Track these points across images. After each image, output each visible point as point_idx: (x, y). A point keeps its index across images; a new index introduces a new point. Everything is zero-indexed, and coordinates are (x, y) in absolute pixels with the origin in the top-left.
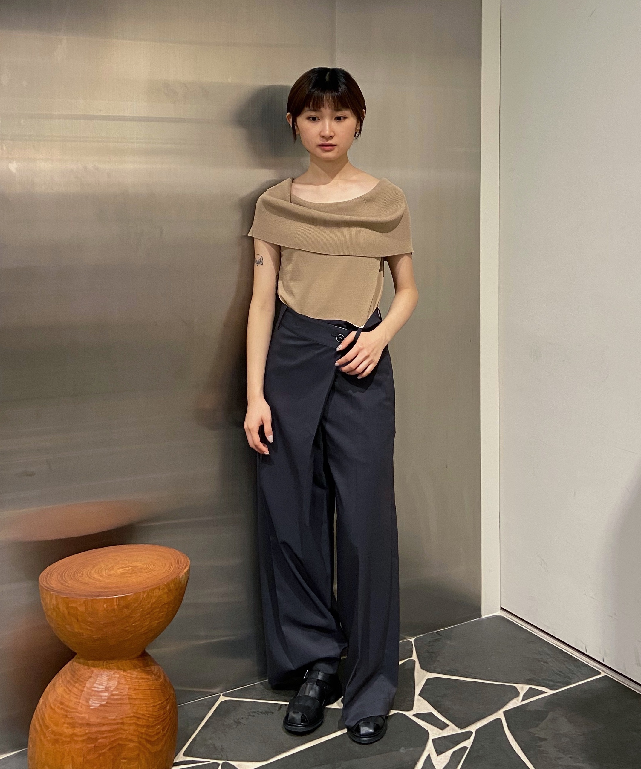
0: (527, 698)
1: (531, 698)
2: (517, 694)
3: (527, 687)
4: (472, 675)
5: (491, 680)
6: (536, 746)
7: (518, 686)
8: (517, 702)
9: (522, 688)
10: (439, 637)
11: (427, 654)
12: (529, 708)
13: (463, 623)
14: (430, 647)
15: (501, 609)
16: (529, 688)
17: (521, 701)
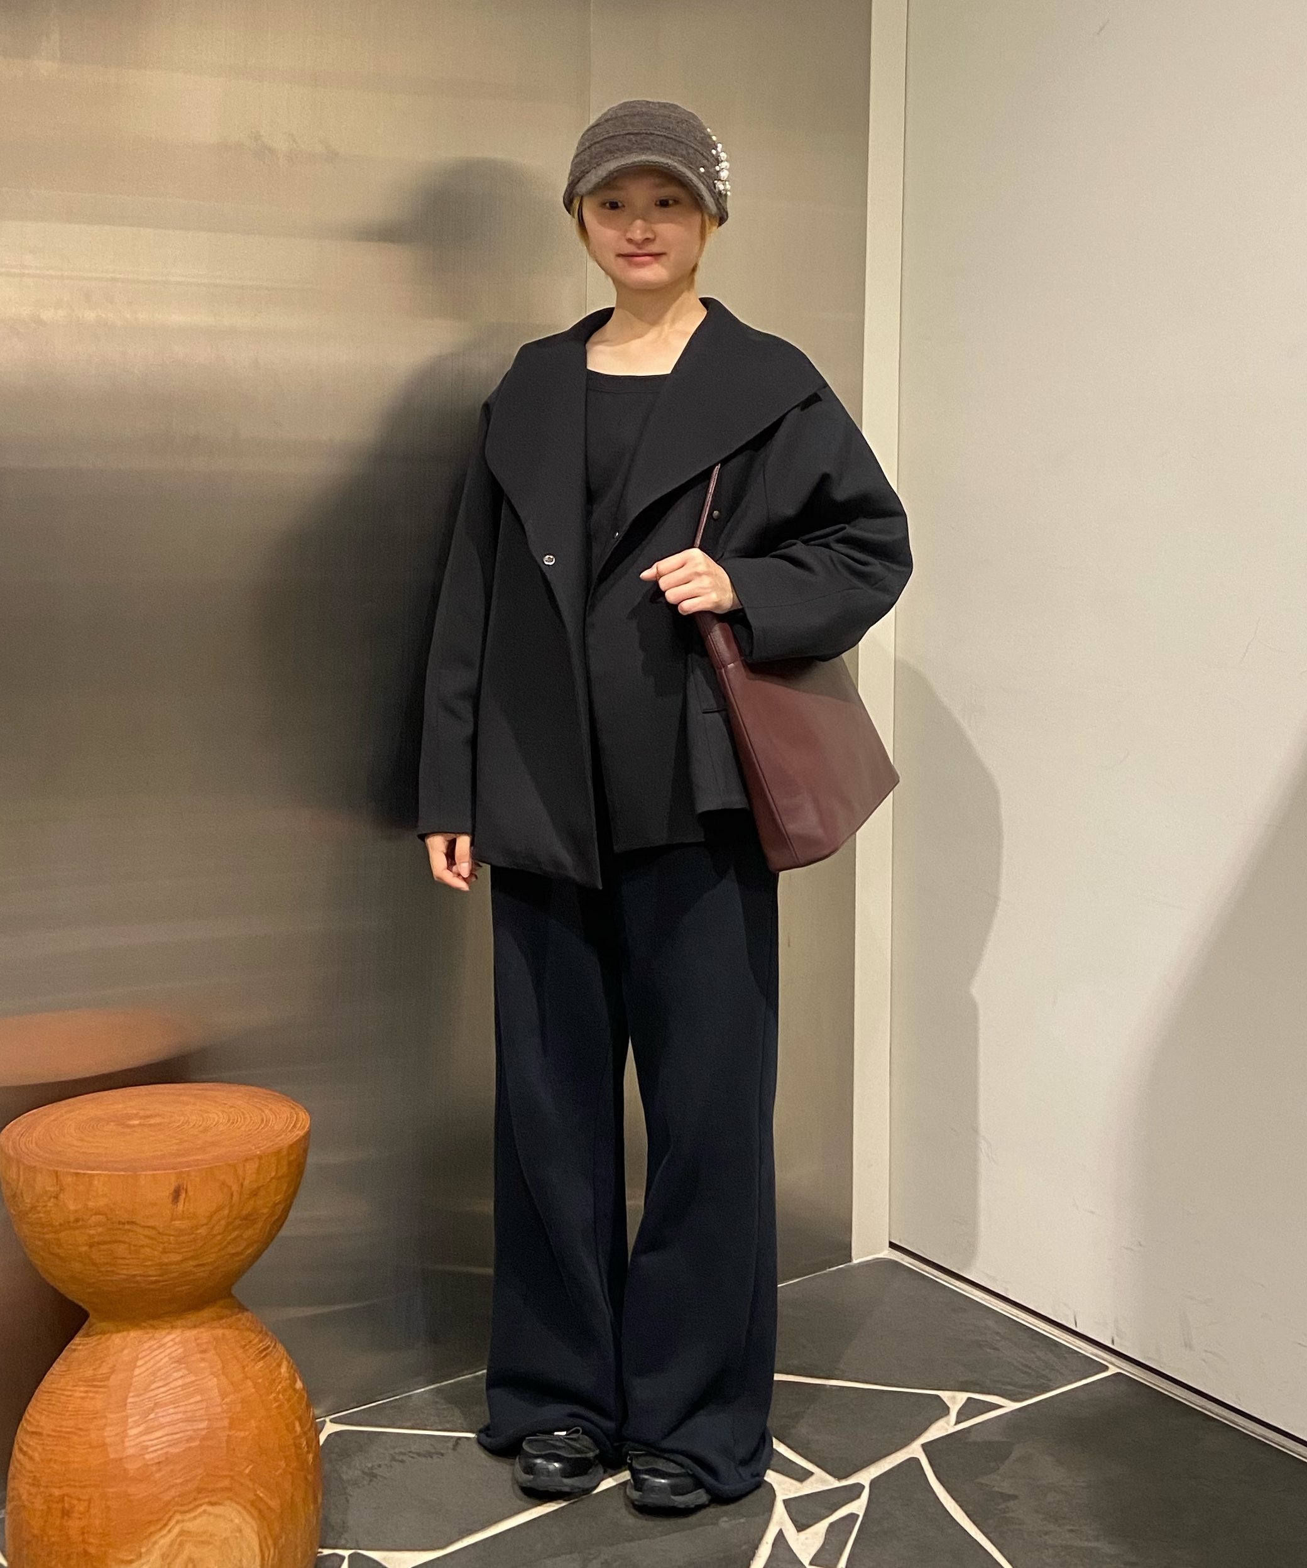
0: (966, 1418)
1: (974, 1417)
2: (945, 1410)
3: (962, 1397)
4: (846, 1374)
5: (887, 1383)
6: (997, 1509)
7: (944, 1395)
8: (946, 1424)
9: (954, 1398)
12: (972, 1438)
13: (814, 1273)
15: (890, 1247)
16: (969, 1399)
17: (956, 1424)
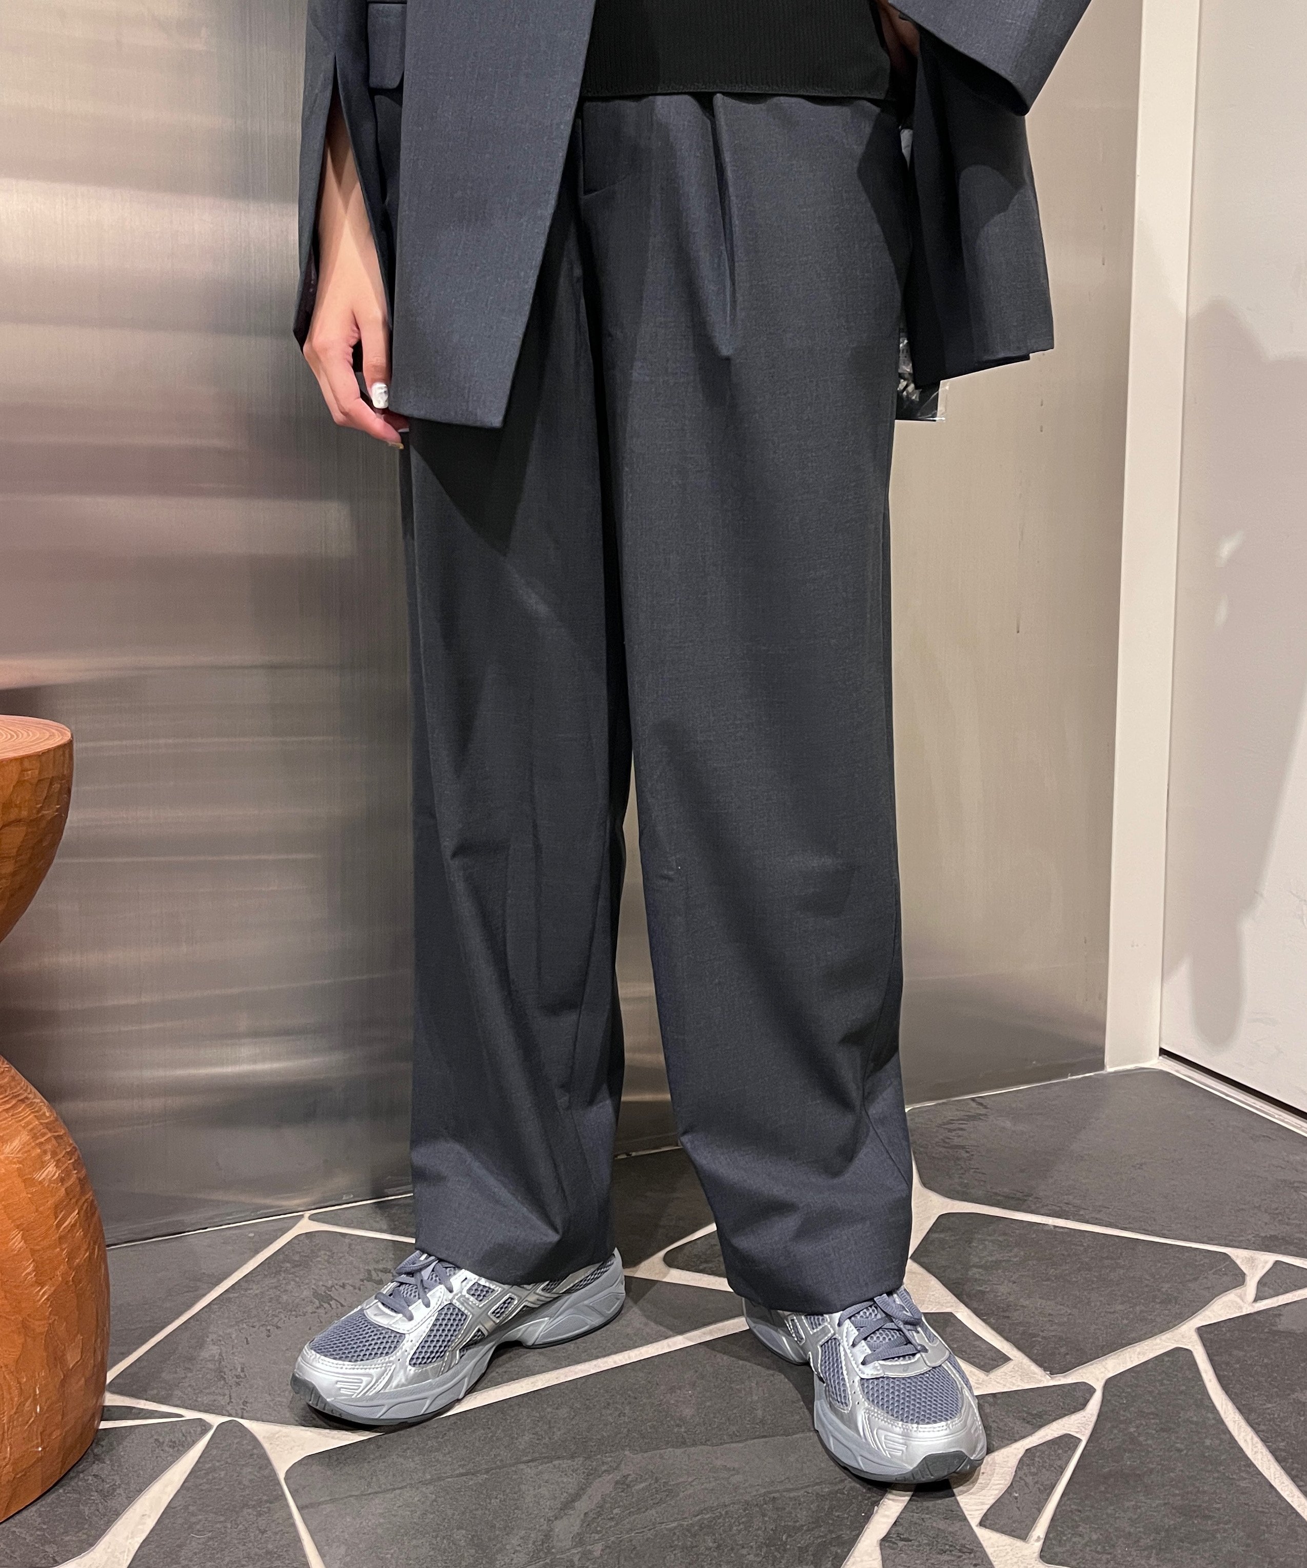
0: (1273, 1293)
1: (1286, 1292)
2: (1239, 1278)
3: (1266, 1260)
4: (1082, 1212)
5: (1144, 1230)
7: (1239, 1255)
8: (1238, 1300)
9: (1252, 1260)
10: (983, 1111)
11: (941, 1149)
12: (1283, 1324)
13: (1050, 1080)
14: (953, 1134)
15: (1160, 1055)
16: (1277, 1263)
17: (1256, 1300)
